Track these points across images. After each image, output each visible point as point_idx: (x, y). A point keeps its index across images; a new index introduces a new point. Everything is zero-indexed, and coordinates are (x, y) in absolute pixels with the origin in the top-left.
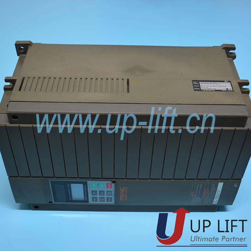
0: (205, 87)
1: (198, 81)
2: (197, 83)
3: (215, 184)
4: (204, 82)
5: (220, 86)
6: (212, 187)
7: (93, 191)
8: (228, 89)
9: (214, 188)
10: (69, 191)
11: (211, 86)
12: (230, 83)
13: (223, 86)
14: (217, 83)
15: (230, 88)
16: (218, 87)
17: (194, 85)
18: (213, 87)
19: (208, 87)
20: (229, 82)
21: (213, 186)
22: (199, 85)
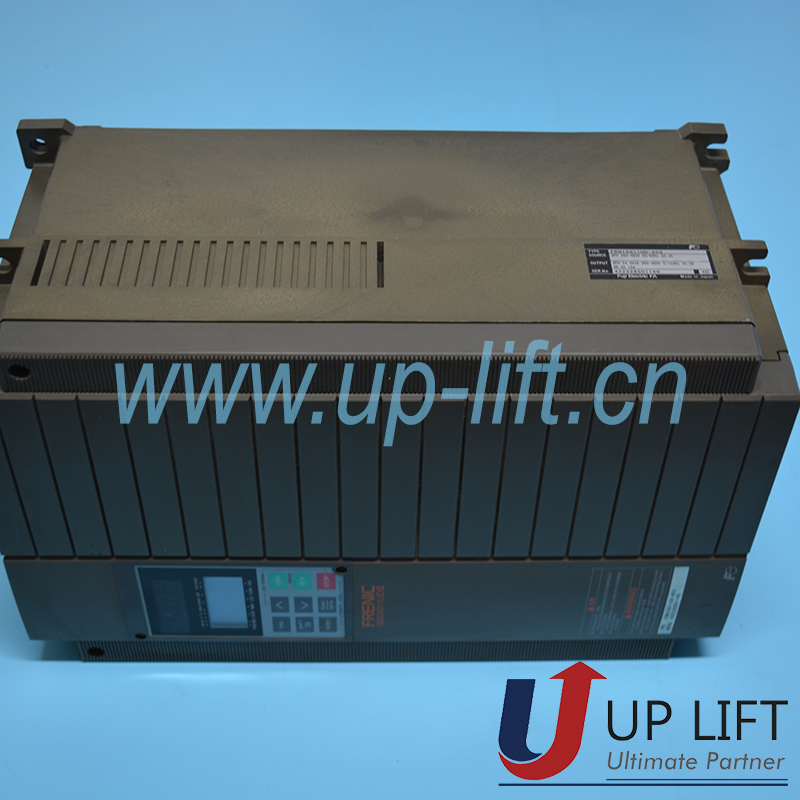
0: (627, 267)
1: (604, 248)
2: (601, 252)
3: (661, 574)
4: (622, 250)
5: (675, 263)
6: (654, 582)
7: (274, 600)
8: (701, 272)
9: (661, 585)
10: (199, 600)
11: (644, 263)
12: (705, 252)
13: (684, 263)
14: (664, 251)
15: (704, 267)
16: (667, 266)
17: (590, 259)
18: (651, 266)
19: (637, 267)
20: (703, 247)
21: (656, 576)
22: (608, 259)
